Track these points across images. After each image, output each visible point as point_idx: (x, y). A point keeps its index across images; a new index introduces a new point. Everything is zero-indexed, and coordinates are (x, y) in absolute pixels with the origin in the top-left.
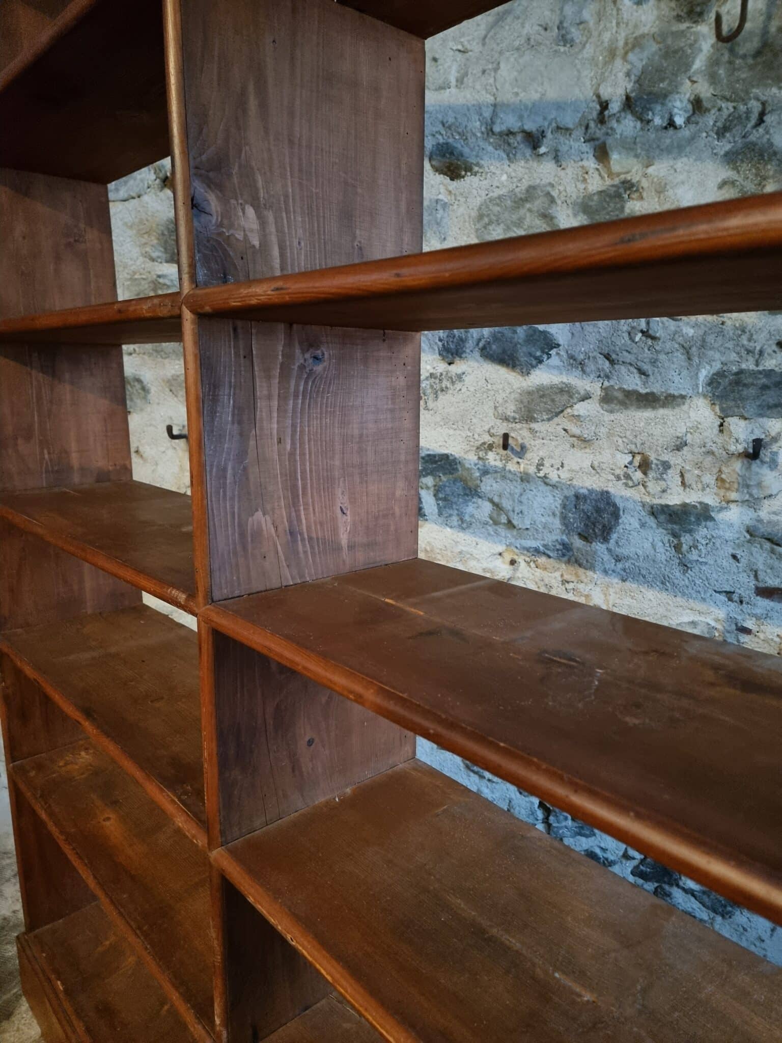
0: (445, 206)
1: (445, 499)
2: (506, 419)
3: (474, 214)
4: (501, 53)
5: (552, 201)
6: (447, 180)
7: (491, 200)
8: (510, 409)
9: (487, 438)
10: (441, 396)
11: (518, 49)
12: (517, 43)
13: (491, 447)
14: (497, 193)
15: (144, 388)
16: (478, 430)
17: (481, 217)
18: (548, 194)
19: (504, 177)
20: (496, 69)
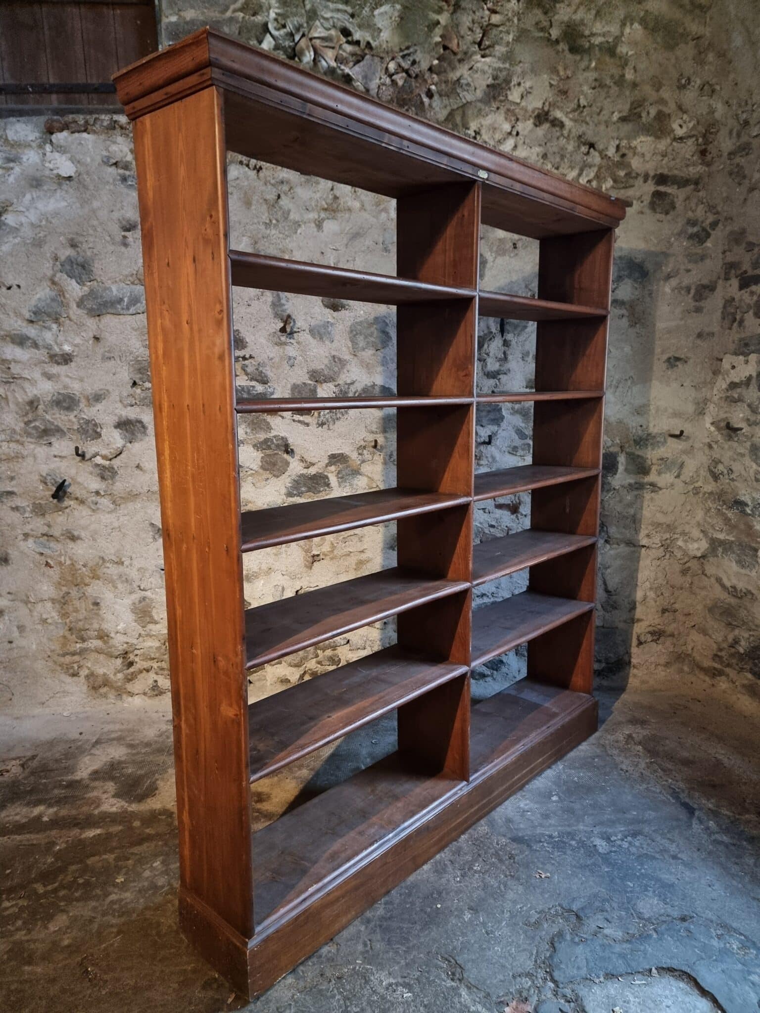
0: (332, 324)
1: (342, 478)
2: (373, 432)
3: (348, 329)
4: (356, 253)
5: (387, 325)
6: (332, 312)
7: (357, 323)
8: (374, 427)
9: (363, 443)
10: (337, 422)
11: (363, 252)
12: (363, 249)
13: (365, 447)
14: (359, 320)
15: (144, 427)
16: (358, 439)
17: (352, 331)
18: (384, 321)
19: (362, 312)
20: (354, 260)
